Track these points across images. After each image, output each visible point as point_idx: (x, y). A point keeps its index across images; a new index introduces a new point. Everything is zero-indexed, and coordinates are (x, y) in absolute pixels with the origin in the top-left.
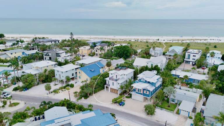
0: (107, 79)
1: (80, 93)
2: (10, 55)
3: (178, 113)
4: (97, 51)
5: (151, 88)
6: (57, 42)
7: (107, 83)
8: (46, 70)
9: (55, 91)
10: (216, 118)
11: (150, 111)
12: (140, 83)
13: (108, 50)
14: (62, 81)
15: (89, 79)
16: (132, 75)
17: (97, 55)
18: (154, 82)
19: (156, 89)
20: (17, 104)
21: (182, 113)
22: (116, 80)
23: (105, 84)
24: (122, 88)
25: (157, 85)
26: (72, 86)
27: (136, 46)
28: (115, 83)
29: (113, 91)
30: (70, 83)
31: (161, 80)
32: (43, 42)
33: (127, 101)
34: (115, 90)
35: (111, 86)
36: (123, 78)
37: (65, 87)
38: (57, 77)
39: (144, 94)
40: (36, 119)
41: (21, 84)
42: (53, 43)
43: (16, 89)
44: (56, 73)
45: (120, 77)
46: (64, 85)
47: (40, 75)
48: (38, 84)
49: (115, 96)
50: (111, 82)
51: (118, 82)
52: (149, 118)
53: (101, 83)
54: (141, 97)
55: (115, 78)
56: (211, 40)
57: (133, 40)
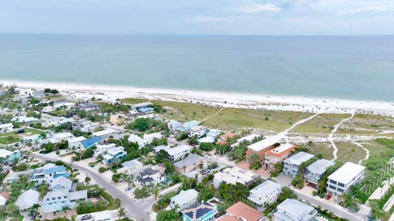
2: (48, 123)
5: (110, 158)
8: (63, 141)
14: (71, 149)
23: (93, 153)
25: (117, 157)
28: (96, 153)
31: (126, 153)
38: (69, 146)
41: (44, 149)
42: (93, 108)
43: (41, 152)
44: (69, 143)
45: (101, 150)
47: (58, 144)
51: (98, 153)
55: (97, 150)
56: (294, 105)
57: (194, 102)
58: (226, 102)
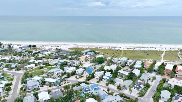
0: (95, 75)
1: (87, 79)
3: (115, 85)
4: (88, 59)
5: (108, 78)
6: (69, 53)
7: (95, 76)
8: (73, 71)
9: (78, 78)
10: (123, 86)
11: (107, 84)
12: (105, 76)
13: (94, 59)
14: (79, 75)
15: (89, 74)
16: (103, 73)
17: (88, 61)
18: (109, 76)
19: (110, 78)
20: (69, 83)
21: (116, 85)
22: (98, 75)
23: (94, 76)
24: (100, 78)
25: (110, 77)
26: (83, 77)
27: (108, 53)
28: (97, 76)
29: (97, 79)
30: (82, 76)
31: (112, 75)
32: (62, 53)
33: (101, 82)
34: (97, 78)
35: (96, 77)
36: (100, 74)
37: (81, 77)
38: (77, 73)
39: (106, 80)
40: (77, 86)
42: (67, 54)
43: (65, 78)
44: (77, 72)
45: (99, 74)
46: (80, 76)
47: (72, 73)
48: (71, 76)
49: (98, 80)
50: (96, 76)
51: (98, 76)
52: (107, 86)
53: (93, 76)
54: (105, 81)
55: (97, 74)
56: (151, 48)
57: (106, 48)
58: (121, 48)
